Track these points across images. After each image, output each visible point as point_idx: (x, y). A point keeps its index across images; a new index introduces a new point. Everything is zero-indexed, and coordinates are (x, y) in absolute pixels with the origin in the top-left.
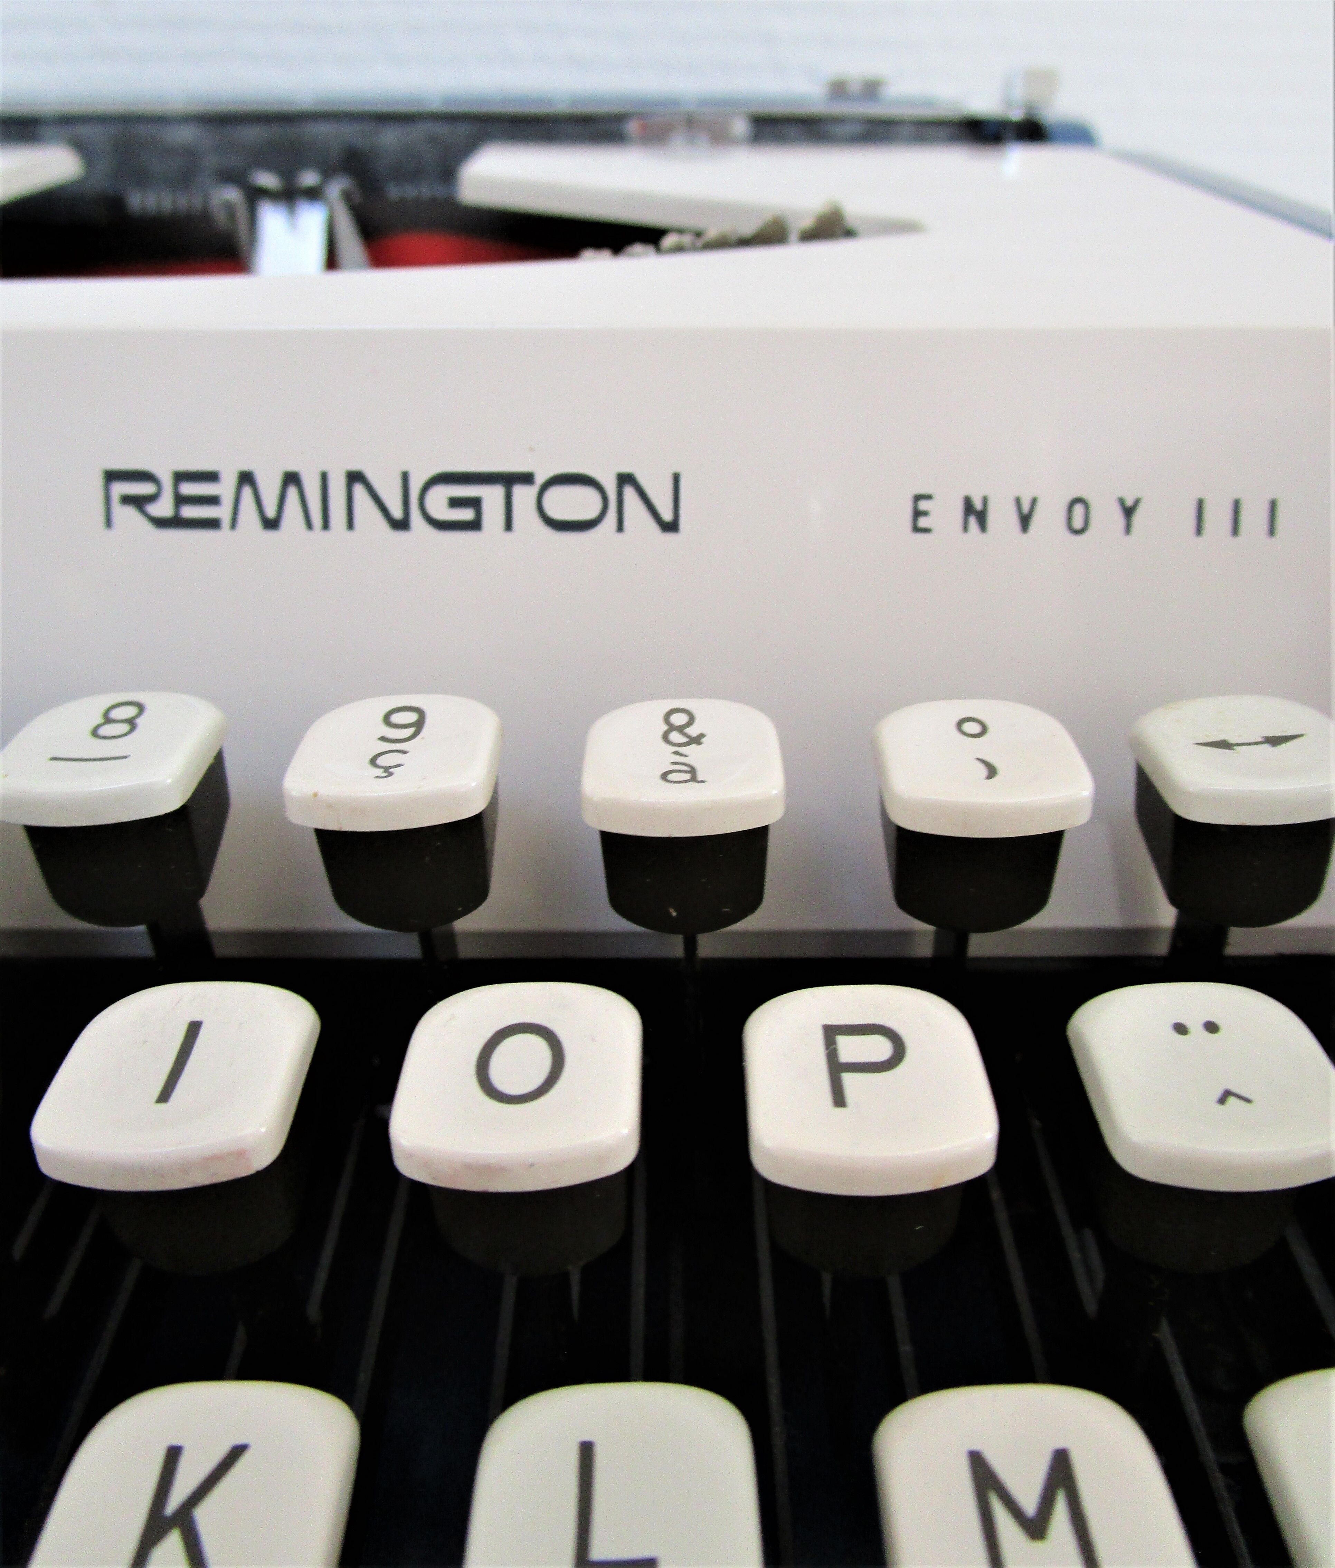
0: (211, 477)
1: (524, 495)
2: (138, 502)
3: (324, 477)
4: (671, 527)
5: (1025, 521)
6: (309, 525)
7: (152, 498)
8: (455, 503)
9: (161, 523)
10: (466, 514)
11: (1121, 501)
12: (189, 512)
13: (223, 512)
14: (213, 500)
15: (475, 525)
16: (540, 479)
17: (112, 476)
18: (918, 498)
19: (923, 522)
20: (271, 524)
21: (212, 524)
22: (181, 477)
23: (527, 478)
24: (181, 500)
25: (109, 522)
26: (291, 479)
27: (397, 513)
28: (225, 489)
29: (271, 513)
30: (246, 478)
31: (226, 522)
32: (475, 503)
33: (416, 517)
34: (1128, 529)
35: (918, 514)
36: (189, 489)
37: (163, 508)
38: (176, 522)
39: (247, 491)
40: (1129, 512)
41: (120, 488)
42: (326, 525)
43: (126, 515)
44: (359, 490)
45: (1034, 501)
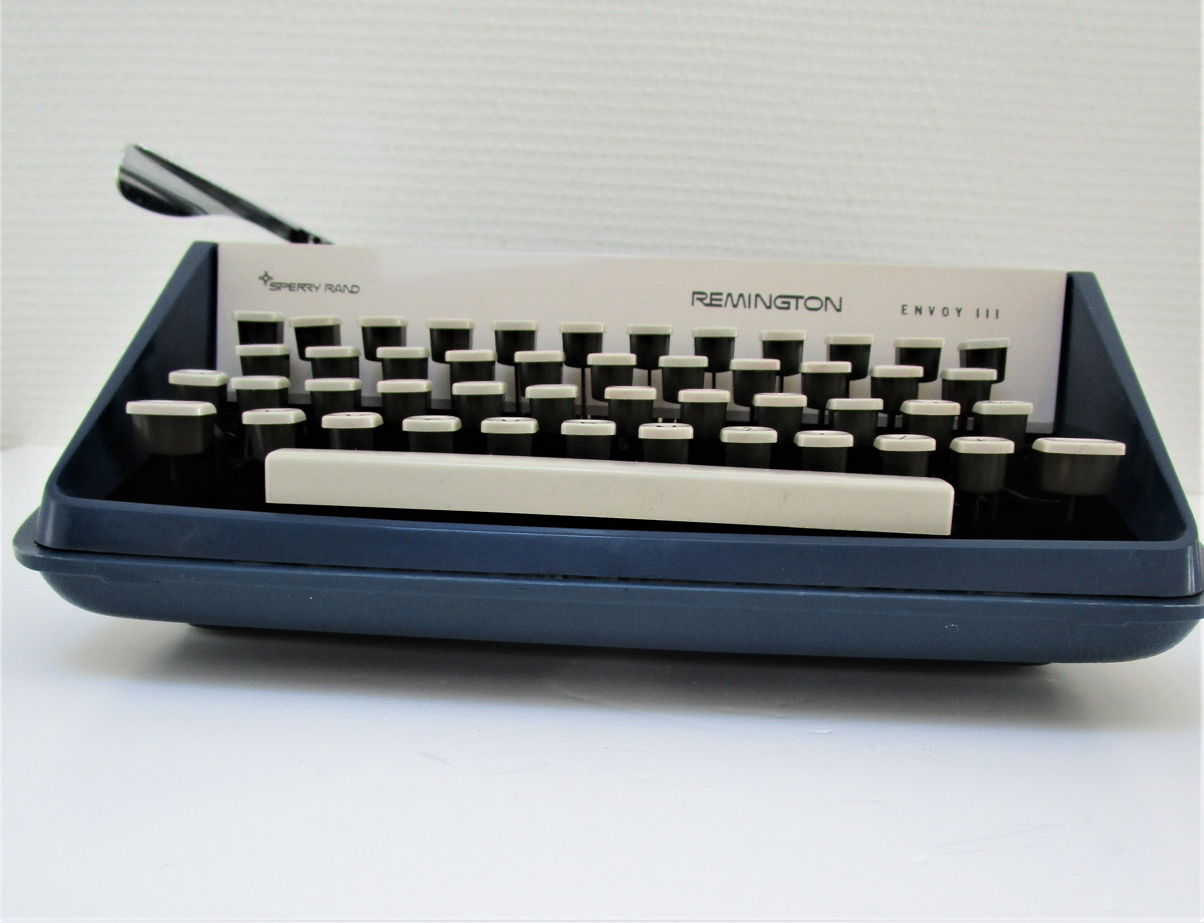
0: (721, 294)
1: (801, 302)
2: (701, 300)
3: (750, 296)
4: (839, 310)
5: (932, 312)
6: (745, 306)
7: (705, 299)
8: (783, 303)
9: (707, 305)
10: (786, 306)
11: (957, 309)
12: (714, 302)
13: (723, 303)
14: (720, 300)
15: (788, 308)
16: (806, 297)
17: (694, 293)
18: (903, 306)
19: (905, 312)
20: (735, 306)
21: (720, 306)
22: (712, 294)
23: (802, 297)
24: (712, 299)
25: (693, 304)
26: (741, 295)
27: (768, 304)
28: (724, 297)
29: (735, 303)
30: (729, 295)
31: (723, 305)
32: (788, 303)
33: (773, 306)
34: (959, 315)
35: (903, 310)
36: (714, 297)
37: (707, 301)
38: (710, 305)
39: (729, 299)
40: (959, 311)
41: (696, 296)
42: (749, 307)
43: (698, 303)
44: (759, 300)
45: (934, 308)
